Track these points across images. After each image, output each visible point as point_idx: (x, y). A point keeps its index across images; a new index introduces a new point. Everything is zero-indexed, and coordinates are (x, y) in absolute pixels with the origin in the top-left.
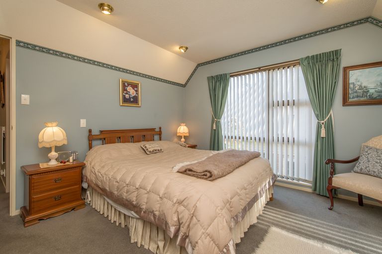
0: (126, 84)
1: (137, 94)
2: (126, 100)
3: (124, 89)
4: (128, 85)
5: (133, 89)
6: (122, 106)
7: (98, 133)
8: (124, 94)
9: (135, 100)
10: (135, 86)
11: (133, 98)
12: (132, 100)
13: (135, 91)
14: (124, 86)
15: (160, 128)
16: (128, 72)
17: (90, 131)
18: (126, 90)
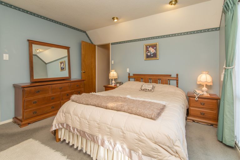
0: (148, 47)
1: (156, 51)
2: (148, 57)
3: (147, 50)
4: (150, 47)
5: (153, 48)
6: (145, 60)
7: (132, 75)
8: (147, 53)
9: (155, 55)
10: (154, 46)
11: (153, 54)
12: (152, 55)
13: (154, 49)
14: (147, 48)
15: (177, 75)
16: (150, 38)
17: (129, 74)
18: (148, 50)
